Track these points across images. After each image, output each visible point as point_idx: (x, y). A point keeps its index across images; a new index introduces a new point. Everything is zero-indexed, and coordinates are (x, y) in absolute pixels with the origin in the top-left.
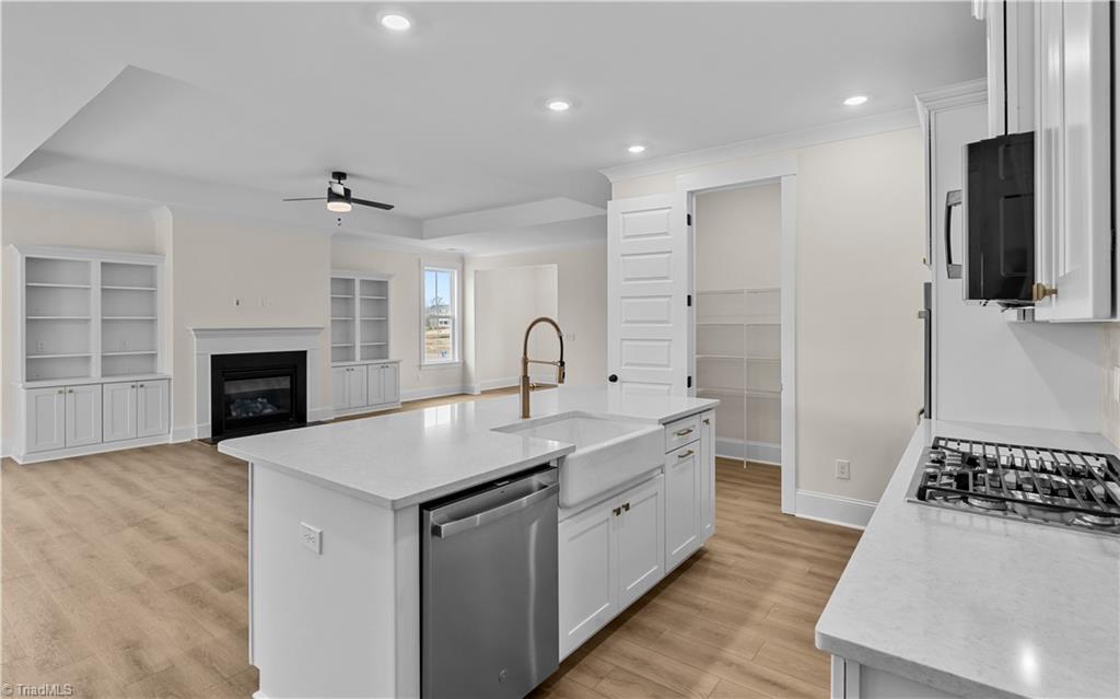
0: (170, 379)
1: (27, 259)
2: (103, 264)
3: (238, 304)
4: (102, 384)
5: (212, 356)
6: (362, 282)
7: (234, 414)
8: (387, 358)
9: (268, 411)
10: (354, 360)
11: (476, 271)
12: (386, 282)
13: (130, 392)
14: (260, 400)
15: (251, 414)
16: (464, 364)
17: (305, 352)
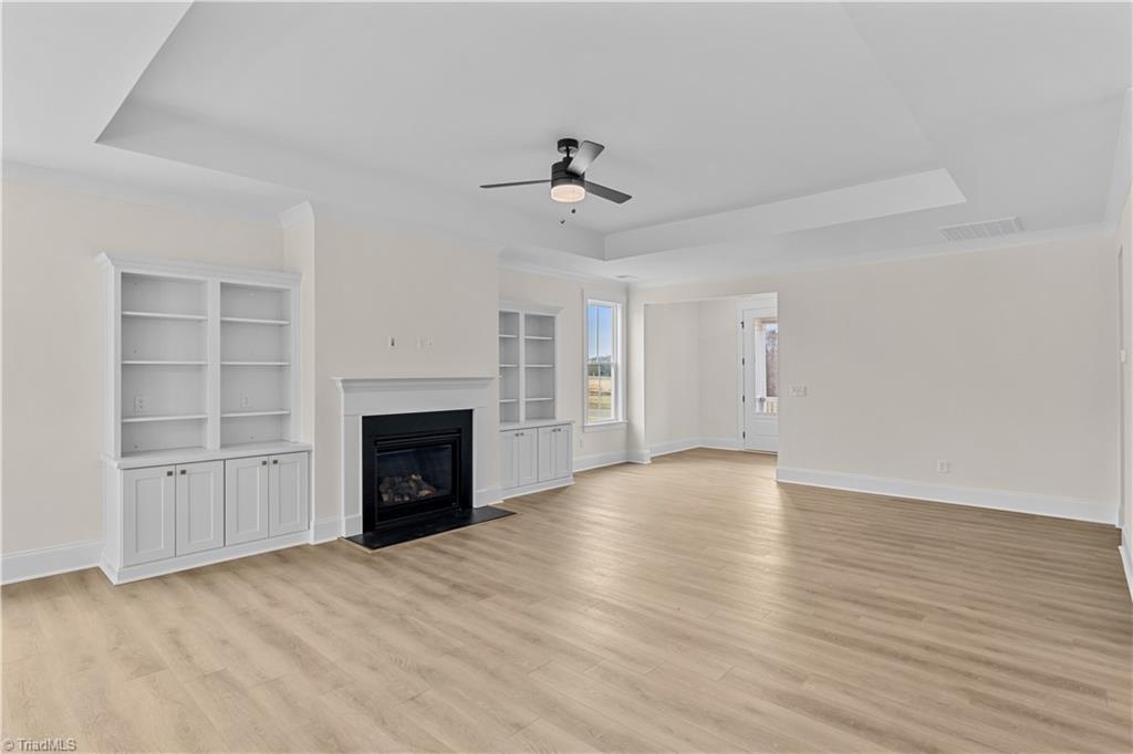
0: (309, 452)
1: (125, 276)
2: (224, 286)
3: (393, 344)
4: (224, 460)
5: (364, 418)
6: (528, 317)
7: (385, 498)
8: (553, 418)
9: (425, 493)
10: (518, 421)
11: (646, 306)
12: (553, 318)
13: (259, 471)
14: (414, 477)
15: (407, 499)
16: (629, 426)
17: (470, 412)
